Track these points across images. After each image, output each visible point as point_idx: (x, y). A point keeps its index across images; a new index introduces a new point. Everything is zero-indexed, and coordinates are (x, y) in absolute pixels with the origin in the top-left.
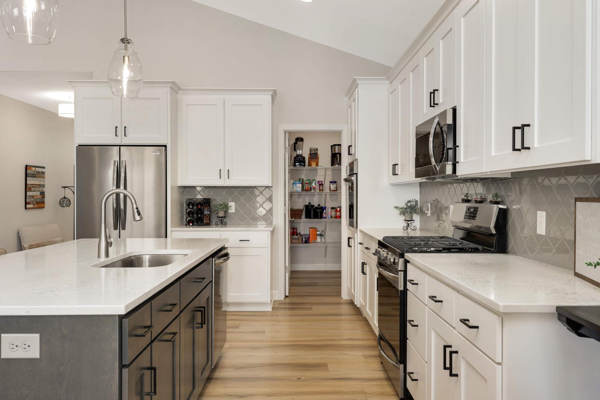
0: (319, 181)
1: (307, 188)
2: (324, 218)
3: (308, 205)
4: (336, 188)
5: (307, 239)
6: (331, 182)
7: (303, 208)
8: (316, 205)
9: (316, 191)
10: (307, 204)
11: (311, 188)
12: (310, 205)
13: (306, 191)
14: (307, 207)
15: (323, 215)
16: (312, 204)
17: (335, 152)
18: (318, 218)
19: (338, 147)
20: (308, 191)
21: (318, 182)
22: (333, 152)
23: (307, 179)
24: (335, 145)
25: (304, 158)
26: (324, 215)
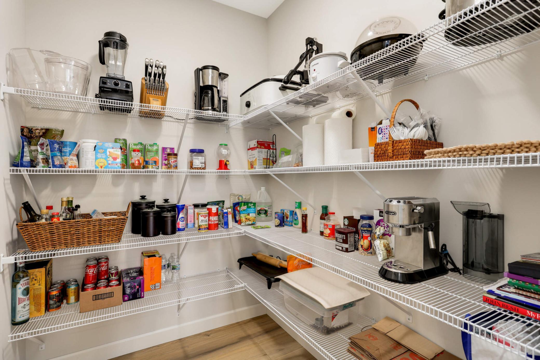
0: (167, 148)
1: (137, 162)
2: (179, 230)
3: (140, 201)
4: (205, 163)
5: (138, 289)
6: (192, 151)
7: (126, 210)
8: (159, 201)
9: (158, 169)
10: (137, 199)
11: (147, 162)
12: (143, 201)
13: (133, 166)
14: (136, 206)
15: (179, 224)
16: (150, 198)
17: (206, 84)
18: (165, 233)
19: (212, 73)
20: (139, 167)
21: (164, 149)
22: (201, 84)
23: (137, 143)
24: (205, 67)
25: (128, 84)
26: (181, 224)
